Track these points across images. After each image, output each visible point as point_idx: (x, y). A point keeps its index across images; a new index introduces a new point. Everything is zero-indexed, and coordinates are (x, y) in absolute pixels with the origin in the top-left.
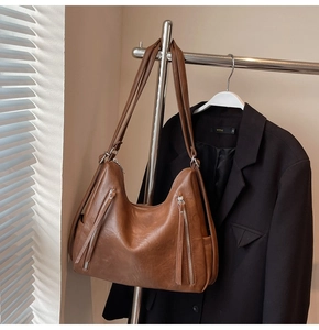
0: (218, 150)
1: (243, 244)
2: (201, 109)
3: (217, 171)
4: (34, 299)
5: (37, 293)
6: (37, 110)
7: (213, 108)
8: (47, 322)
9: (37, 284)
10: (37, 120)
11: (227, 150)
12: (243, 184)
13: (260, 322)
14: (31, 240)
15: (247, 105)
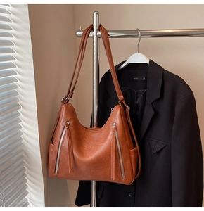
0: (136, 91)
1: (155, 151)
2: (123, 66)
3: (137, 105)
4: (28, 193)
5: (29, 189)
6: (18, 75)
7: (130, 65)
8: (36, 206)
9: (28, 183)
10: (19, 82)
11: (141, 91)
12: (153, 113)
13: (170, 206)
14: (22, 156)
15: (151, 61)
